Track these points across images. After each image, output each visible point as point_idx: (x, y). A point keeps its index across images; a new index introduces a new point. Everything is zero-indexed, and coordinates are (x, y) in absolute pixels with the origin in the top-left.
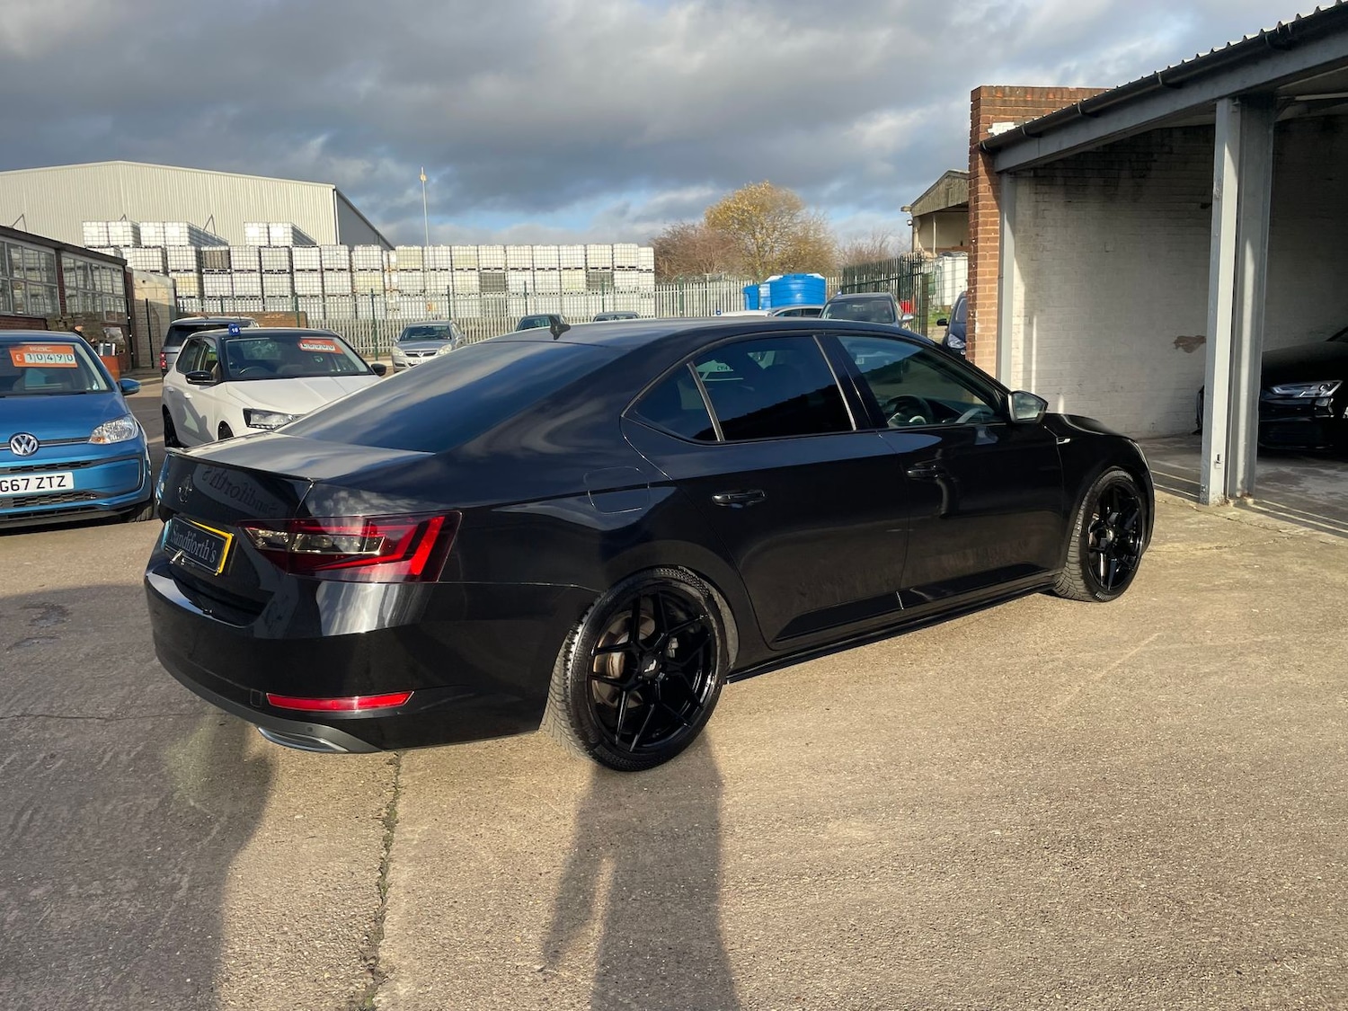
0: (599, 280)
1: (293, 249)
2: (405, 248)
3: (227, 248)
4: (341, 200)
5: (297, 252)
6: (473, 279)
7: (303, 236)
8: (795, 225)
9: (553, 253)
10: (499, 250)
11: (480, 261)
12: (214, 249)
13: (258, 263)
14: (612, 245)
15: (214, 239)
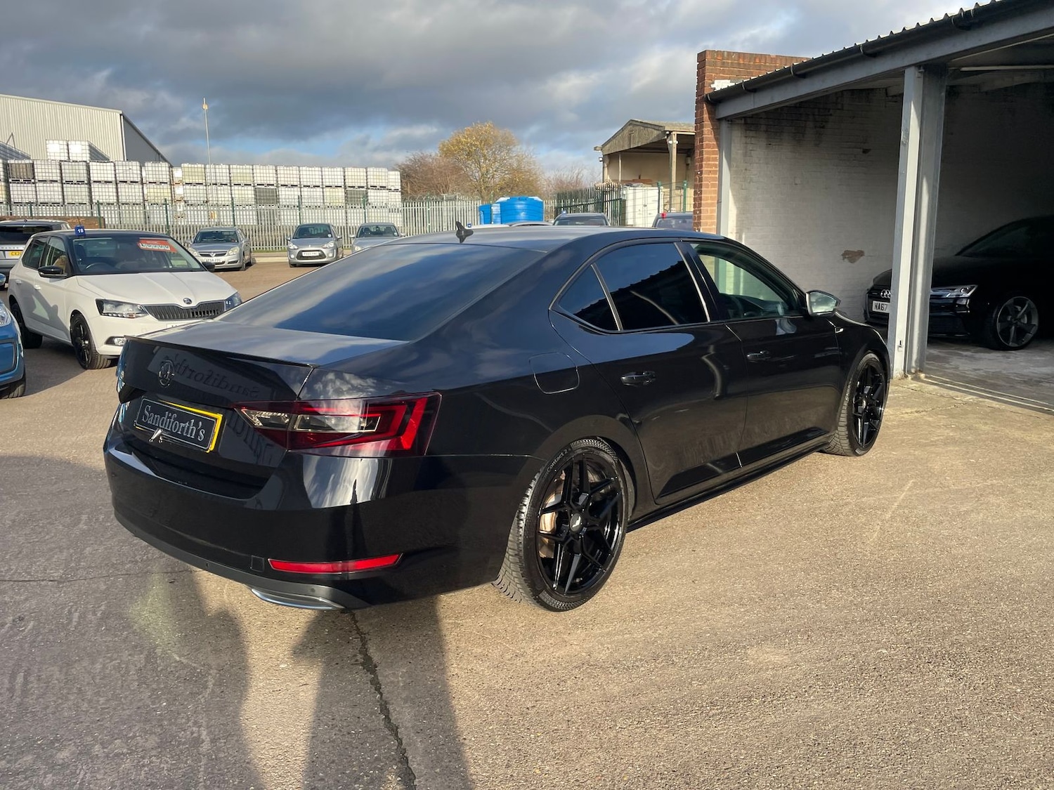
0: (357, 197)
1: (91, 164)
2: (190, 166)
3: (31, 162)
4: (127, 124)
5: (94, 166)
6: (249, 193)
7: (98, 152)
8: (511, 158)
9: (317, 173)
10: (271, 170)
11: (255, 178)
12: (20, 162)
13: (59, 175)
14: (366, 169)
15: (18, 153)
